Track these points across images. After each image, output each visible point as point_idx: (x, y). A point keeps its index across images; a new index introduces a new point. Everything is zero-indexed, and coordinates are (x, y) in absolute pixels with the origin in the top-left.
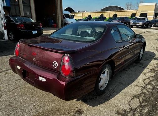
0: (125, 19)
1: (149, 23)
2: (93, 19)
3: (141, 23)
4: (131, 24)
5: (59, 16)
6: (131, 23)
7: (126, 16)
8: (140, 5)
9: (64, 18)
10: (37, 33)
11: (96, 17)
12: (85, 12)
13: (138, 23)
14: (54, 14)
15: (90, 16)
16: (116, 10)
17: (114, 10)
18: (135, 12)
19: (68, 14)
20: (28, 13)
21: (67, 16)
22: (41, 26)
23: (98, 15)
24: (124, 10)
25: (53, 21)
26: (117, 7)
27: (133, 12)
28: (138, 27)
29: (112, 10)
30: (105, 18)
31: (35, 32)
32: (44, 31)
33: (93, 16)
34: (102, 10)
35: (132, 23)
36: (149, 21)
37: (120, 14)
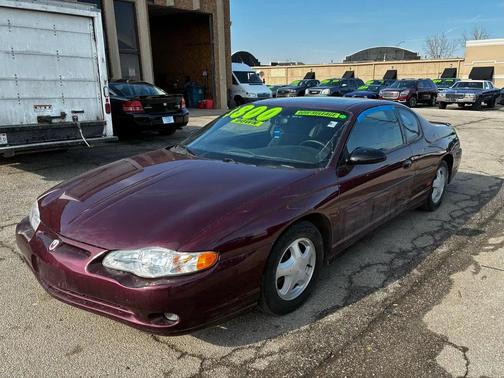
0: (421, 87)
1: (497, 96)
2: (323, 85)
3: (470, 97)
4: (438, 99)
5: (221, 77)
6: (440, 95)
7: (425, 77)
8: (470, 43)
9: (235, 82)
10: (173, 121)
11: (331, 80)
12: (294, 64)
13: (463, 97)
14: (205, 74)
15: (311, 76)
16: (395, 59)
17: (387, 59)
18: (455, 65)
19: (247, 73)
20: (132, 72)
21: (243, 77)
22: (184, 106)
23: (338, 74)
24: (419, 58)
25: (200, 92)
26: (397, 51)
27: (448, 66)
28: (462, 106)
29: (381, 60)
30: (360, 83)
31: (168, 120)
32: (190, 119)
33: (322, 76)
34: (349, 59)
35: (442, 96)
36: (496, 91)
37: (407, 72)
